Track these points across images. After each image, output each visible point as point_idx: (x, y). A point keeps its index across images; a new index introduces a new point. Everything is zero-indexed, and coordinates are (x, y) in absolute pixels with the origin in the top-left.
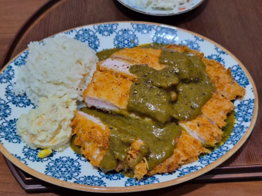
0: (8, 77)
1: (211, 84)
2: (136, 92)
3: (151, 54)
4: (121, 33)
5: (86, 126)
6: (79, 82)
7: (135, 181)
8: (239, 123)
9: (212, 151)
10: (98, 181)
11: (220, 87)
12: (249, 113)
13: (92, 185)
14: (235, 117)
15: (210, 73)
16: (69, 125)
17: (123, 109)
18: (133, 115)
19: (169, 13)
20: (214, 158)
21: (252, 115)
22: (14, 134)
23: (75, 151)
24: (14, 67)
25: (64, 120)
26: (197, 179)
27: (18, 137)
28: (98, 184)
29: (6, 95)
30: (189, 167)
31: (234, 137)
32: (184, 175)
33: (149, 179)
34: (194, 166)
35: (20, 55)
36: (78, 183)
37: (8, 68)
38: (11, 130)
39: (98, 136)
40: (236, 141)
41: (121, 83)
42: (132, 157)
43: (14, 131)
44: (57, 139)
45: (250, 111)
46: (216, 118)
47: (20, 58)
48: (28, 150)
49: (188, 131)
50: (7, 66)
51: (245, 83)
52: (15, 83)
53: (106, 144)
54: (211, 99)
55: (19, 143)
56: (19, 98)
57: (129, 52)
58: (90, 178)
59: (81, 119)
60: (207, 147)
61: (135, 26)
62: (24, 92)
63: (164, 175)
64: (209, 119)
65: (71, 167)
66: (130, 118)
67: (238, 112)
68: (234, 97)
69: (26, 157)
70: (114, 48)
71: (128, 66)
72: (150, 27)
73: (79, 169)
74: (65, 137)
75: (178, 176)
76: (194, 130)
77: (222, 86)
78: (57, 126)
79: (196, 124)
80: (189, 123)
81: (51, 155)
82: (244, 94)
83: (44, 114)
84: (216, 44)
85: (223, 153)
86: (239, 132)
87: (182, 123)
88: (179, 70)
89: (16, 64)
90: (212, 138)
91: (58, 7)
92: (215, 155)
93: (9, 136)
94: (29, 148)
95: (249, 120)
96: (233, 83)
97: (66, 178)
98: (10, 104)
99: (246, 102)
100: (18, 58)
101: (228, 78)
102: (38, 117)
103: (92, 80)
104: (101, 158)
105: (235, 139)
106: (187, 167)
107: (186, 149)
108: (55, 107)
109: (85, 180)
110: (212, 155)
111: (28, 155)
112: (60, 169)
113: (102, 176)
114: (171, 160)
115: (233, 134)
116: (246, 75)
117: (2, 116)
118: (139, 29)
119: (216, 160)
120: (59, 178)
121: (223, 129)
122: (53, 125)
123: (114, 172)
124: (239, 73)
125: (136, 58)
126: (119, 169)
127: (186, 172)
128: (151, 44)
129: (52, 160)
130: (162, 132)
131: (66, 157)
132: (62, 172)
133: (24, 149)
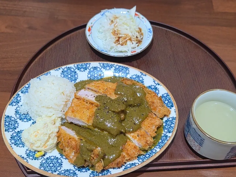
0: (16, 101)
1: (148, 107)
2: (98, 115)
3: (109, 88)
4: (92, 69)
5: (65, 137)
6: (62, 106)
7: (96, 173)
8: (165, 133)
9: (146, 153)
10: (73, 173)
11: (154, 109)
12: (172, 127)
13: (68, 176)
14: (163, 129)
15: (148, 99)
16: (56, 136)
17: (90, 125)
18: (96, 129)
19: (125, 55)
20: (147, 157)
21: (173, 128)
22: (20, 141)
23: (59, 152)
24: (21, 95)
25: (52, 133)
26: (139, 170)
27: (23, 143)
28: (73, 175)
29: (15, 114)
30: (131, 164)
31: (161, 143)
32: (127, 169)
33: (105, 172)
34: (134, 163)
35: (25, 86)
36: (60, 175)
37: (17, 95)
38: (19, 138)
39: (73, 144)
40: (161, 146)
41: (89, 108)
42: (93, 158)
43: (20, 138)
44: (48, 145)
45: (172, 125)
46: (150, 131)
47: (25, 88)
48: (29, 152)
49: (131, 139)
50: (16, 94)
51: (171, 106)
52: (21, 105)
53: (78, 149)
54: (148, 118)
55: (24, 147)
56: (24, 115)
57: (96, 85)
58: (68, 171)
59: (63, 133)
60: (143, 150)
61: (102, 65)
62: (27, 112)
63: (115, 169)
64: (145, 131)
65: (56, 163)
66: (95, 131)
67: (165, 125)
68: (163, 116)
69: (27, 157)
70: (88, 80)
71: (95, 95)
72: (112, 66)
73: (62, 165)
74: (52, 144)
75: (123, 170)
76: (135, 139)
77: (155, 109)
78: (48, 137)
79: (136, 135)
80: (132, 134)
81: (44, 155)
82: (169, 114)
83: (39, 130)
84: (154, 78)
85: (153, 154)
86: (164, 140)
87: (128, 134)
88: (127, 99)
89: (22, 92)
90: (146, 144)
91: (51, 49)
92: (147, 156)
93: (17, 142)
94: (30, 151)
95: (171, 132)
96: (163, 106)
97: (53, 171)
98: (18, 120)
99: (171, 119)
100: (23, 88)
101: (160, 103)
102: (35, 132)
103: (71, 105)
104: (75, 158)
105: (161, 145)
106: (130, 164)
107: (129, 152)
108: (46, 125)
109: (64, 172)
110: (146, 156)
111: (29, 156)
112: (49, 165)
113: (75, 170)
114: (119, 160)
115: (160, 141)
116: (172, 100)
117: (13, 129)
118: (104, 67)
119: (148, 159)
120: (48, 171)
121: (154, 138)
122: (45, 137)
123: (83, 167)
124: (168, 99)
125: (100, 90)
126: (86, 165)
127: (129, 167)
128: (112, 77)
129: (44, 159)
130: (115, 141)
131: (53, 156)
132: (50, 167)
133: (26, 151)
